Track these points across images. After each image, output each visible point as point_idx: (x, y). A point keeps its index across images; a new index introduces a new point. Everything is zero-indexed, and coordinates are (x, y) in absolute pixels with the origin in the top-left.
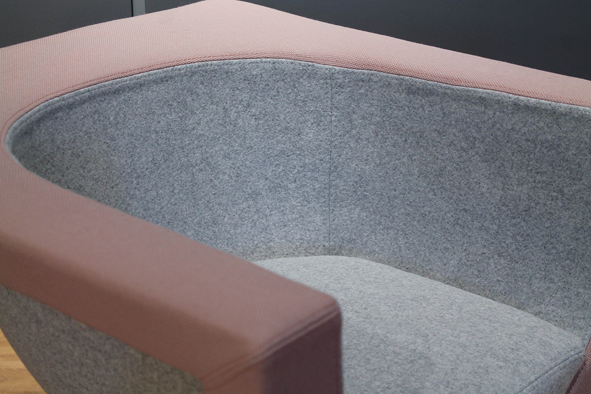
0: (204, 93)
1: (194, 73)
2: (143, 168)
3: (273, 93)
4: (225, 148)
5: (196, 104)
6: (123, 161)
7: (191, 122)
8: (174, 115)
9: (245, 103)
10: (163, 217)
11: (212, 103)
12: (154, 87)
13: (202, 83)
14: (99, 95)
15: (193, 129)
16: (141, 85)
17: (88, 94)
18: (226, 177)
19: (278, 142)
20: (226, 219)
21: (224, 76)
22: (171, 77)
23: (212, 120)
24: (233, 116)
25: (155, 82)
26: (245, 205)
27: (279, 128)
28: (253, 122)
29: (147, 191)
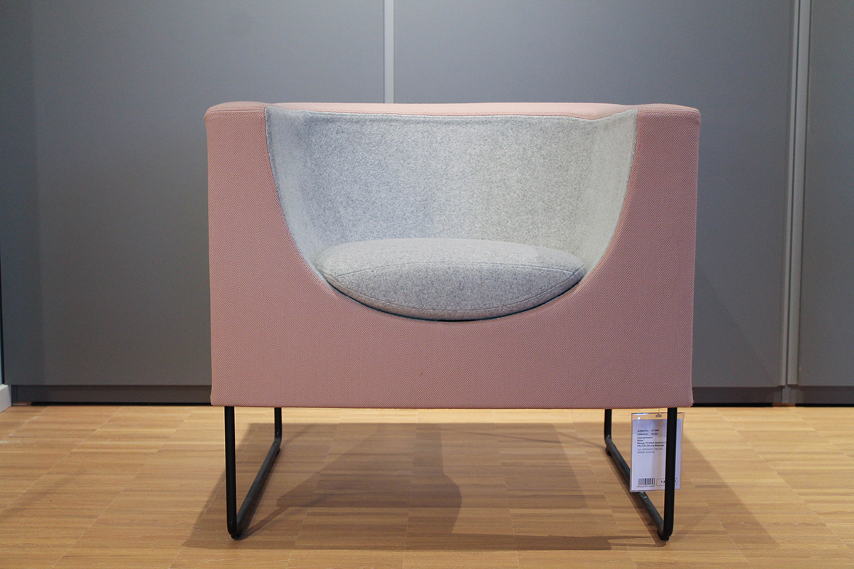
0: (512, 136)
1: (507, 121)
2: (454, 174)
3: (556, 140)
4: (519, 175)
5: (505, 143)
6: (439, 166)
7: (498, 153)
8: (487, 146)
9: (539, 147)
10: (460, 209)
11: (516, 143)
12: (477, 126)
13: (512, 129)
14: (432, 122)
15: (499, 158)
16: (467, 123)
17: (422, 119)
18: (516, 195)
19: (555, 176)
20: (508, 224)
21: (528, 126)
22: (490, 122)
23: (514, 155)
24: (529, 153)
25: (477, 123)
26: (525, 217)
27: (556, 166)
28: (542, 160)
29: (451, 189)
